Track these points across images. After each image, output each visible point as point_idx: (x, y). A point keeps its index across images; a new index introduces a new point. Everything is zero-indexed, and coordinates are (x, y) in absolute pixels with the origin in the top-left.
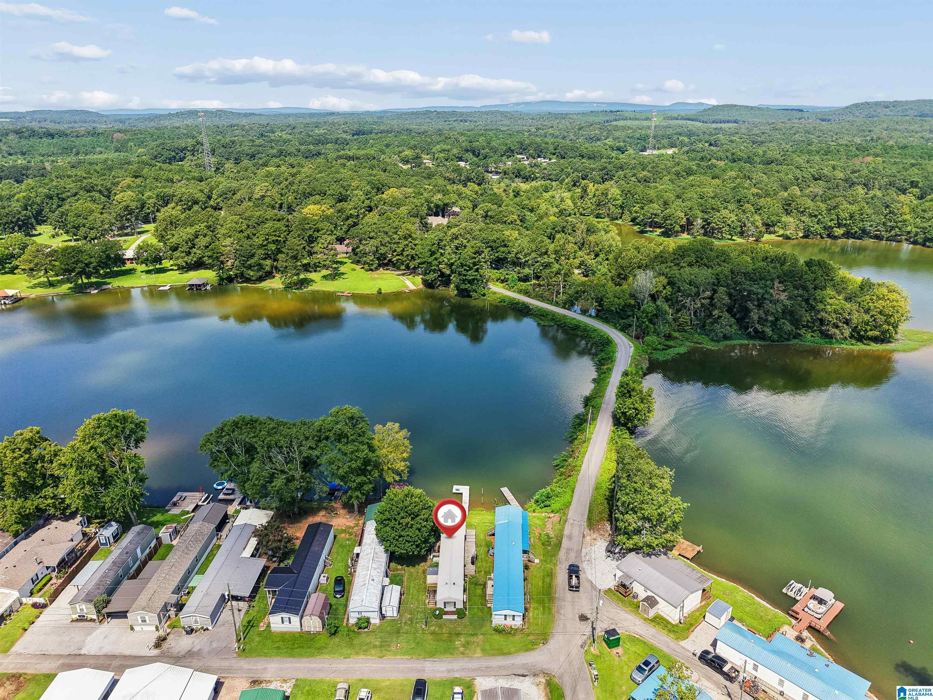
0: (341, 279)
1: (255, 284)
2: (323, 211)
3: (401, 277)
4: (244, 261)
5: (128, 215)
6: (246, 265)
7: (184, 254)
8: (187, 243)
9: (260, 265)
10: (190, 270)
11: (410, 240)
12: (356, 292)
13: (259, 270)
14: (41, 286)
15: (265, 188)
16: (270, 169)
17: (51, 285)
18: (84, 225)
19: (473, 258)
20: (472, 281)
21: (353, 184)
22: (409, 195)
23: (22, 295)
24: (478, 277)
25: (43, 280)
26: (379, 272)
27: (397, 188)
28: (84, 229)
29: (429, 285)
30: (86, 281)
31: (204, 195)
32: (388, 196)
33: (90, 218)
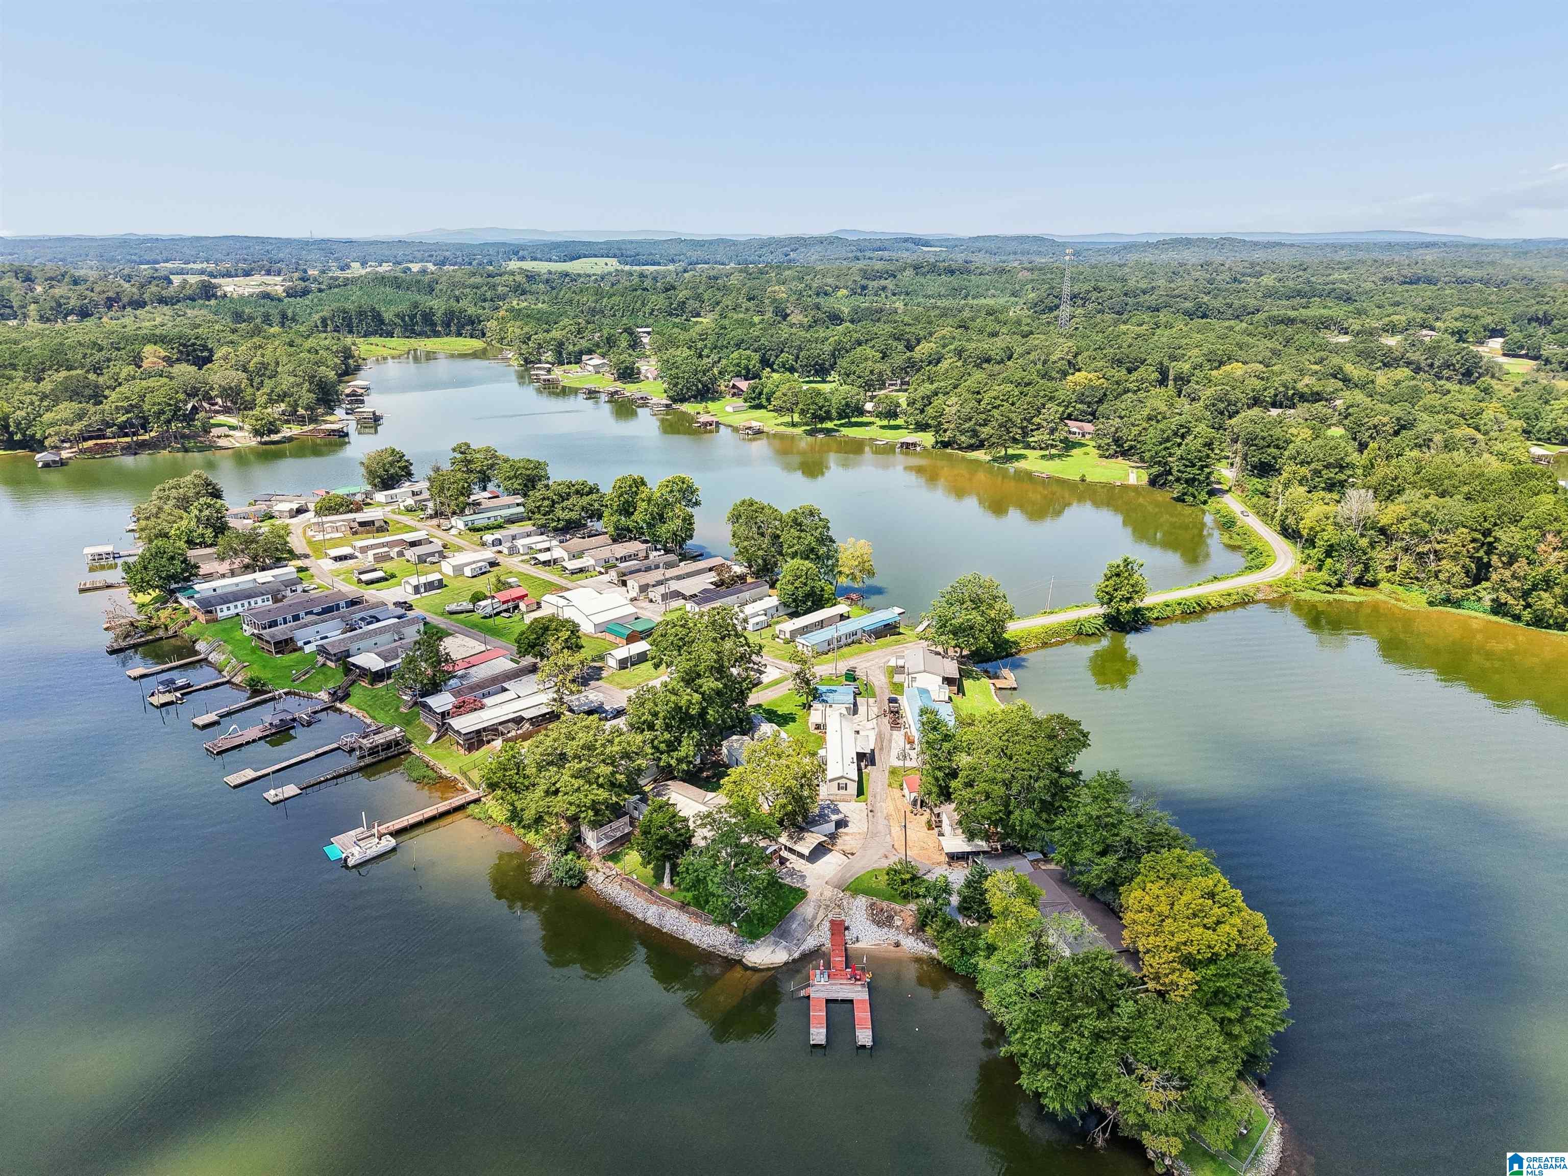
0: (1059, 461)
1: (966, 452)
2: (1091, 380)
3: (1130, 470)
4: (960, 424)
5: (908, 367)
6: (960, 429)
7: (918, 412)
8: (923, 399)
9: (974, 431)
10: (921, 429)
12: (1056, 475)
13: (971, 437)
14: (786, 424)
15: (1066, 349)
16: (1123, 327)
17: (794, 425)
18: (854, 373)
19: (1200, 451)
20: (1190, 482)
21: (1189, 354)
22: (1257, 373)
23: (765, 429)
24: (1202, 478)
25: (787, 419)
26: (1114, 460)
27: (1243, 363)
28: (852, 377)
29: (1153, 482)
30: (819, 426)
31: (1001, 353)
32: (1221, 372)
33: (862, 366)
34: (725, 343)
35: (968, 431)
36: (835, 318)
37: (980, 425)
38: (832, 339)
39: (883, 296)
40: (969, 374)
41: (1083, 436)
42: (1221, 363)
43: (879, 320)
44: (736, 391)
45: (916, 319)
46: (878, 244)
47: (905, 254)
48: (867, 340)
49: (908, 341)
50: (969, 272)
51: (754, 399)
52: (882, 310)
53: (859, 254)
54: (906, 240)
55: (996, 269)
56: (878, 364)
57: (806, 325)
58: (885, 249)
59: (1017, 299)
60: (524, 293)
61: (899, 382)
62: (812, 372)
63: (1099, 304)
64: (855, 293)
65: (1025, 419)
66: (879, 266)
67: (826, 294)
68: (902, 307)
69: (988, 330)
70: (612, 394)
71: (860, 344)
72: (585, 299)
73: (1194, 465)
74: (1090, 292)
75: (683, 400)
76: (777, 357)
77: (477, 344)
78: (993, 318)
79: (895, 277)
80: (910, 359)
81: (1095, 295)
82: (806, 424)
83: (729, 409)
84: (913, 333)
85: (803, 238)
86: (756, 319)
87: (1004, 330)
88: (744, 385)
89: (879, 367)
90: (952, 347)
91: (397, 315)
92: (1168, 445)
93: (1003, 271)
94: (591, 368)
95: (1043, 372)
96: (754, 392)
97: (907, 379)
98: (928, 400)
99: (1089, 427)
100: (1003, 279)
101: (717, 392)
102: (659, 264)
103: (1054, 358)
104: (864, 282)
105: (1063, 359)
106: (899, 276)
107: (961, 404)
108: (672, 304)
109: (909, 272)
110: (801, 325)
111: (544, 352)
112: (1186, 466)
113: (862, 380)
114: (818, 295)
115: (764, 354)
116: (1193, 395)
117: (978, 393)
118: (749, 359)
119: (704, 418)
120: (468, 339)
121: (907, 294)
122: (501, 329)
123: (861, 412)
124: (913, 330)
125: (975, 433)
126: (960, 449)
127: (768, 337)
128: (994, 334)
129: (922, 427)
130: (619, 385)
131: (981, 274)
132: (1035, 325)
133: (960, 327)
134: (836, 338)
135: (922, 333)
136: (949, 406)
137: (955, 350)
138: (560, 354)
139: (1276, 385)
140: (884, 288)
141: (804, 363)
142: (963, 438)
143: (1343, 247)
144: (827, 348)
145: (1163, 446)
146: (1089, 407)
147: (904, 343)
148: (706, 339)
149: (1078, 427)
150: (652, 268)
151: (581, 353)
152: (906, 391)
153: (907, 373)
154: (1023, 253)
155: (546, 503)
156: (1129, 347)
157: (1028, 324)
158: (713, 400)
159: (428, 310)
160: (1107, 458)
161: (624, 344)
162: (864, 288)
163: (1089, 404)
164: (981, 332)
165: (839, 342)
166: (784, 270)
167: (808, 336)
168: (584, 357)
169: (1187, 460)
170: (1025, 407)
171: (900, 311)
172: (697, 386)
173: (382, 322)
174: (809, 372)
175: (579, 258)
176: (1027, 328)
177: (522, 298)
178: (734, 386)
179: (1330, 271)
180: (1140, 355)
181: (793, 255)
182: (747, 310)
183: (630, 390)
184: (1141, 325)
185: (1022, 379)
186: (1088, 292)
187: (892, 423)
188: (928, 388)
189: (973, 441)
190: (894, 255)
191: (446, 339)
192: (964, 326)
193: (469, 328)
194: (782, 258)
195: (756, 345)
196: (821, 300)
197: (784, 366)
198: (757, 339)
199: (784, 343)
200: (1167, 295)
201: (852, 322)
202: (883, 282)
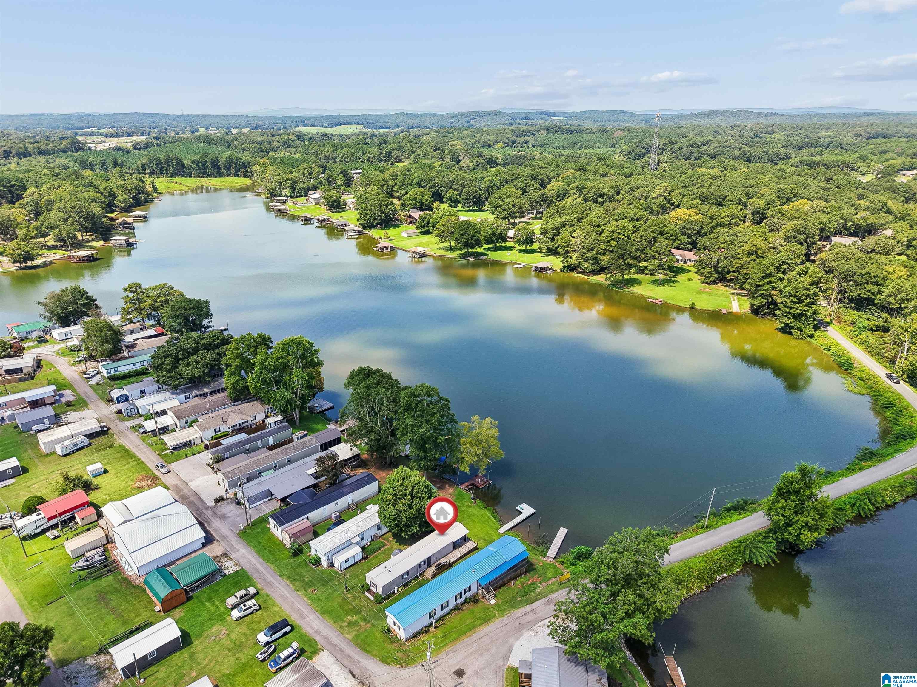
0: (667, 286)
1: (588, 276)
2: (690, 216)
3: (731, 297)
4: (584, 253)
5: (542, 201)
6: (584, 257)
7: (549, 240)
8: (553, 230)
9: (596, 259)
10: (551, 255)
11: (754, 257)
12: (668, 302)
13: (593, 264)
14: (445, 249)
15: (663, 188)
16: (700, 170)
17: (451, 249)
18: (501, 206)
19: (808, 289)
20: (798, 317)
21: (762, 192)
22: (821, 209)
23: (429, 253)
24: (809, 313)
25: (447, 244)
26: (714, 286)
27: (808, 200)
28: (499, 209)
29: (756, 311)
30: (471, 250)
31: (612, 190)
32: (790, 207)
33: (506, 201)
34: (409, 182)
35: (590, 259)
36: (493, 163)
37: (601, 254)
38: (487, 179)
39: (526, 147)
40: (590, 209)
41: (685, 262)
42: (788, 200)
43: (521, 165)
44: (411, 219)
45: (548, 164)
46: (524, 115)
47: (541, 121)
48: (512, 180)
49: (542, 180)
50: (582, 132)
51: (424, 227)
52: (524, 157)
53: (512, 121)
54: (542, 113)
55: (600, 130)
56: (518, 200)
57: (471, 168)
58: (529, 119)
59: (614, 149)
60: (289, 146)
61: (535, 211)
62: (471, 204)
63: (673, 152)
64: (508, 145)
65: (638, 250)
66: (524, 128)
67: (489, 146)
68: (539, 155)
69: (601, 172)
70: (321, 221)
71: (507, 182)
72: (326, 150)
73: (801, 302)
74: (667, 144)
75: (371, 226)
76: (447, 192)
77: (245, 182)
78: (603, 163)
79: (534, 135)
80: (543, 195)
81: (669, 147)
82: (461, 249)
83: (404, 235)
84: (546, 174)
85: (479, 112)
86: (437, 164)
87: (612, 172)
88: (417, 214)
89: (520, 201)
90: (574, 185)
91: (193, 162)
92: (772, 279)
93: (604, 131)
94: (312, 200)
95: (646, 206)
96: (424, 221)
97: (541, 210)
98: (557, 231)
99: (690, 255)
100: (605, 137)
101: (398, 220)
102: (389, 128)
103: (653, 195)
104: (514, 138)
105: (661, 196)
106: (537, 135)
107: (585, 237)
108: (382, 153)
109: (544, 132)
110: (468, 168)
111: (284, 189)
112: (795, 303)
113: (506, 212)
114: (483, 147)
115: (438, 190)
116: (772, 227)
117: (599, 226)
118: (423, 195)
119: (383, 243)
120: (242, 178)
121: (542, 146)
122: (263, 172)
123: (504, 238)
124: (545, 172)
125: (596, 261)
126: (583, 272)
127: (441, 177)
128: (604, 175)
129: (553, 252)
130: (329, 214)
131: (590, 133)
132: (634, 167)
133: (580, 169)
134: (490, 178)
135: (552, 174)
136: (574, 237)
137: (577, 187)
138: (294, 189)
139: (837, 218)
140: (527, 142)
141: (465, 197)
142: (586, 265)
143: (815, 116)
144: (484, 185)
145: (767, 280)
146: (689, 238)
147: (539, 181)
148: (396, 179)
149: (681, 255)
150: (382, 131)
151: (309, 189)
152: (540, 218)
153: (541, 205)
154: (614, 121)
155: (168, 360)
156: (710, 186)
157: (628, 168)
158: (395, 226)
159: (214, 159)
160: (708, 284)
161: (340, 182)
162: (514, 142)
163: (690, 236)
164: (594, 173)
165: (492, 181)
166: (463, 130)
167: (470, 176)
168: (310, 192)
169: (795, 296)
170: (639, 240)
171: (537, 158)
172: (381, 216)
173: (183, 166)
174: (469, 203)
175: (341, 124)
176: (628, 171)
177: (288, 150)
178: (410, 216)
179: (818, 130)
180: (723, 193)
181: (472, 122)
182: (433, 157)
183: (336, 218)
184: (713, 168)
185: (635, 215)
186: (665, 144)
187: (528, 248)
188: (557, 221)
189: (595, 267)
190: (534, 122)
191: (227, 179)
192: (583, 169)
193: (242, 170)
194: (465, 124)
195: (431, 183)
196: (485, 151)
197: (450, 199)
198: (432, 179)
199: (452, 182)
200: (721, 146)
201: (504, 165)
202: (526, 138)
